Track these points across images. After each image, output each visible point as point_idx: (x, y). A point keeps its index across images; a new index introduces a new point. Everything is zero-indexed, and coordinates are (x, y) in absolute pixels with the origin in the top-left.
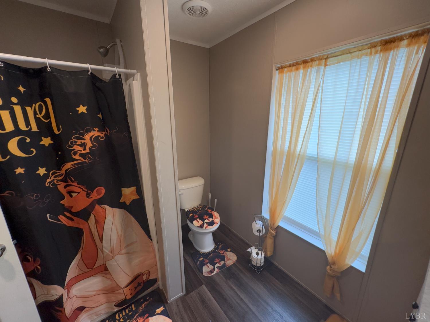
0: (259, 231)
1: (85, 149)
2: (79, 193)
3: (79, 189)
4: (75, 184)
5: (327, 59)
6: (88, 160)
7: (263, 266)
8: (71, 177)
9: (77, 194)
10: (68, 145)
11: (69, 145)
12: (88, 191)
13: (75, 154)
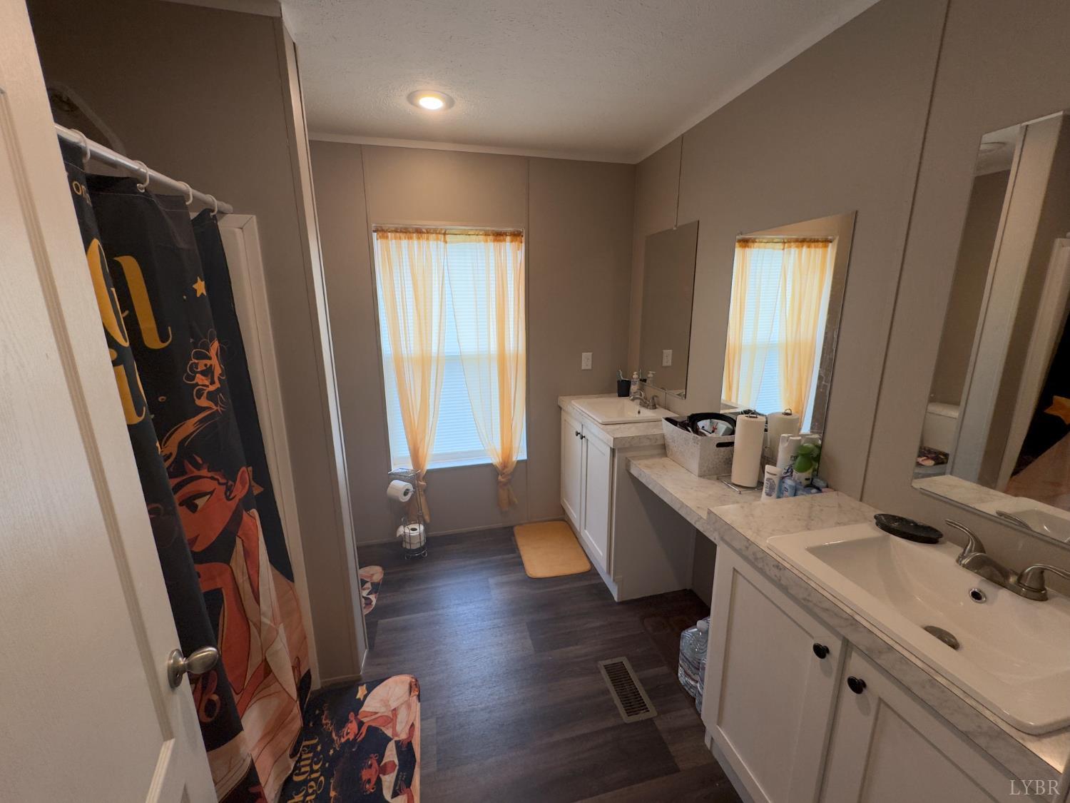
0: (406, 493)
1: (212, 383)
2: (211, 493)
3: (212, 481)
4: (204, 472)
5: (445, 234)
6: (221, 406)
7: (424, 545)
8: (194, 455)
9: (208, 497)
10: (185, 375)
11: (188, 375)
12: (227, 483)
13: (199, 396)
